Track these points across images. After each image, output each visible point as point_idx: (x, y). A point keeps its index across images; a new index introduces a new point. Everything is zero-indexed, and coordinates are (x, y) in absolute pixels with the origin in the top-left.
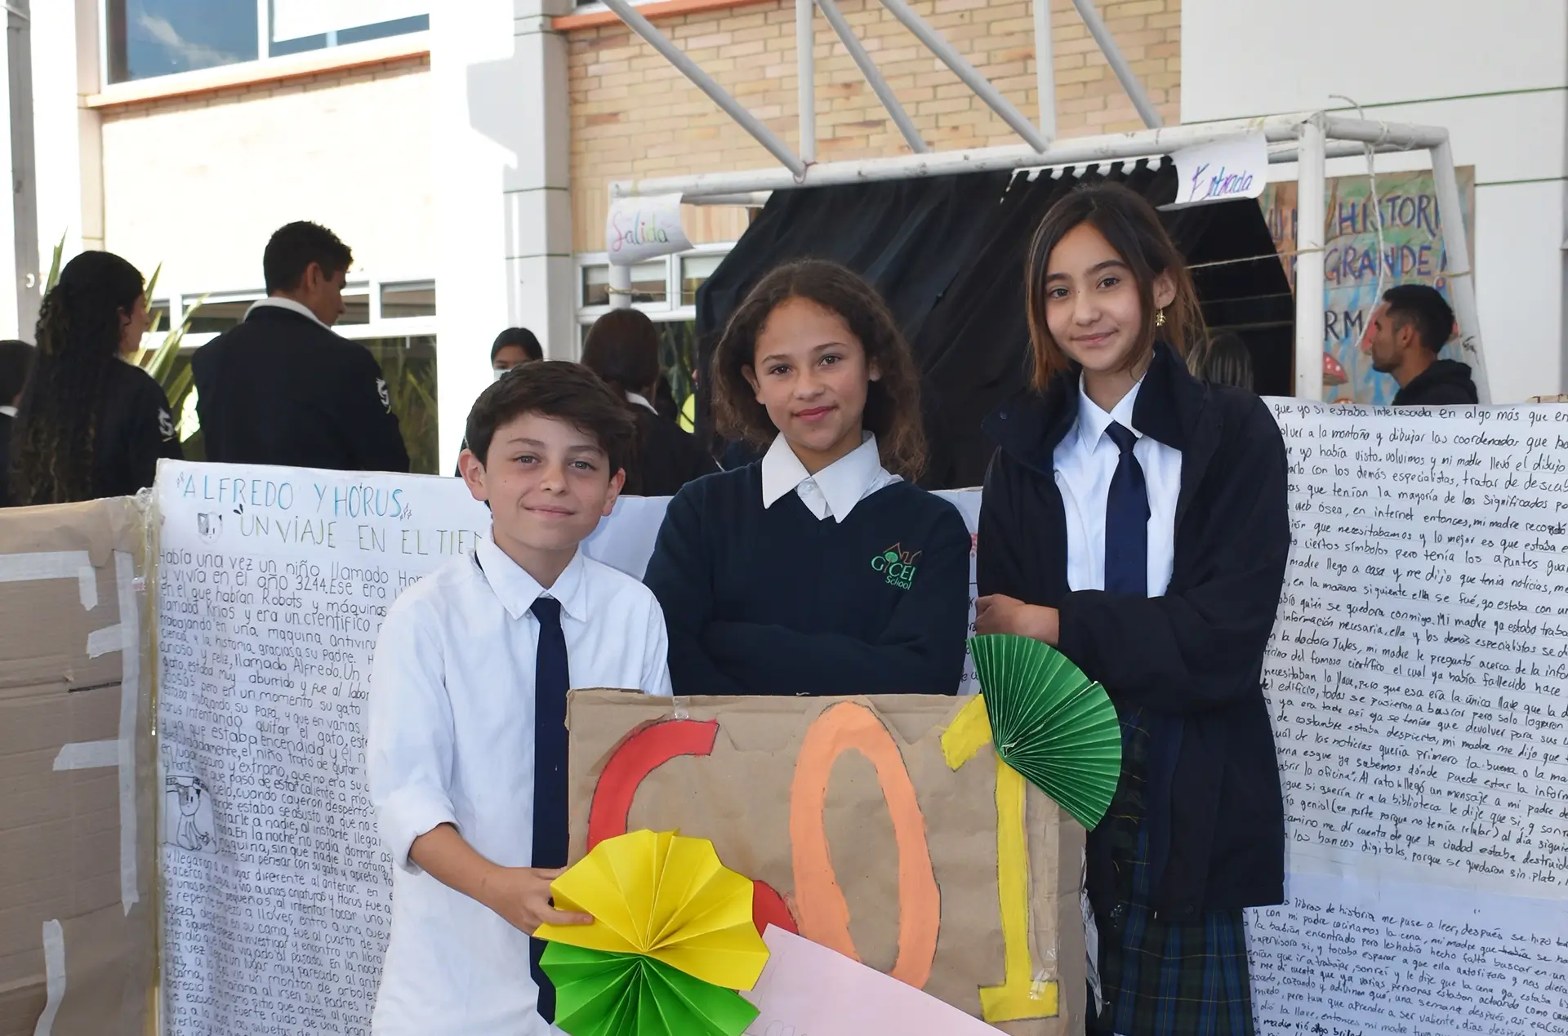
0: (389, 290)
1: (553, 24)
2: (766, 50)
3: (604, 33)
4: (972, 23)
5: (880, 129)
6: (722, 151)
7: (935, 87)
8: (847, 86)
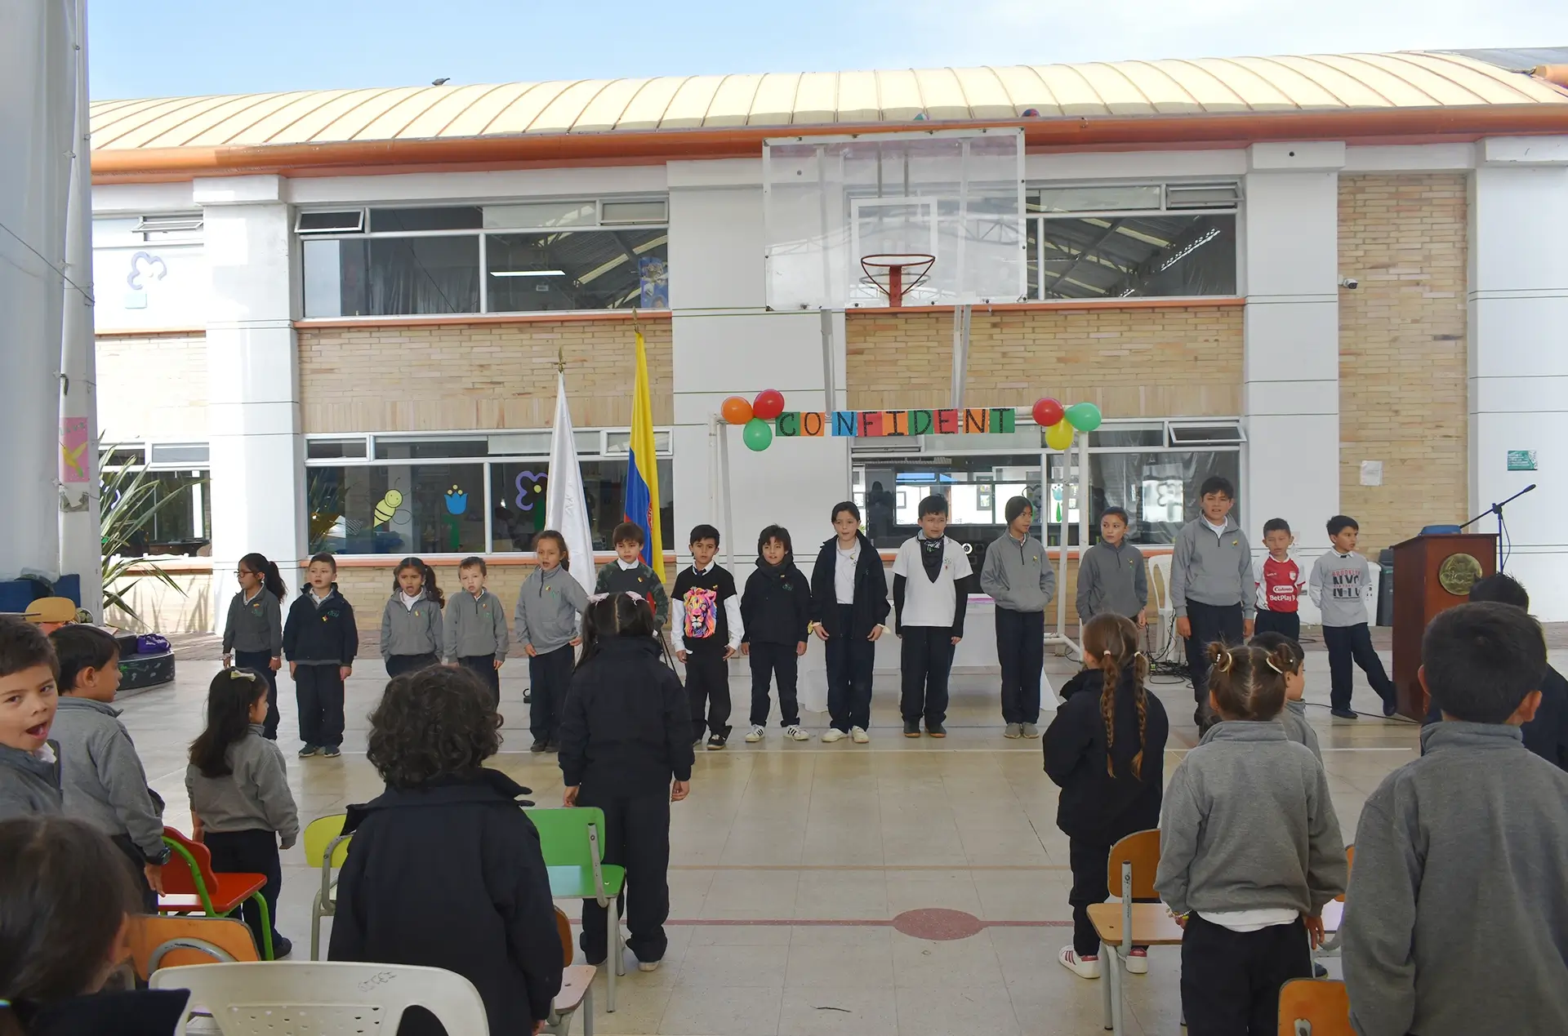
0: (156, 447)
1: (294, 324)
2: (430, 347)
3: (322, 331)
4: (553, 344)
5: (501, 385)
6: (403, 390)
7: (533, 370)
8: (482, 366)
